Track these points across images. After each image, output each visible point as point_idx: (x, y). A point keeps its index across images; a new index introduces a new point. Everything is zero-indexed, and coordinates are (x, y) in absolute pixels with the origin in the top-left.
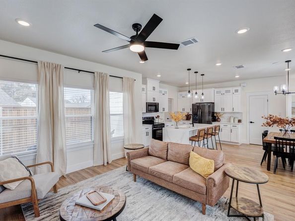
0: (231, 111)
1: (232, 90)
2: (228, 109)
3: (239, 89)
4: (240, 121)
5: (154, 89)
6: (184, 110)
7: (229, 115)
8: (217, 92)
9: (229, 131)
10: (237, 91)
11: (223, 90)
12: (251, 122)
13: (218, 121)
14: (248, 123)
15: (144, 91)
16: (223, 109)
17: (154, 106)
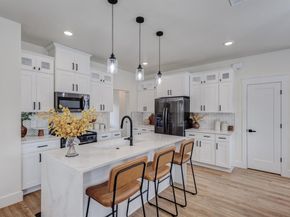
0: (217, 111)
1: (219, 74)
2: (211, 109)
3: (231, 72)
4: (230, 128)
5: (75, 67)
6: (145, 109)
7: (214, 118)
8: (195, 79)
9: (214, 146)
10: (226, 76)
11: (203, 76)
12: (250, 131)
13: (195, 127)
14: (245, 133)
15: (48, 68)
16: (203, 108)
17: (77, 99)
